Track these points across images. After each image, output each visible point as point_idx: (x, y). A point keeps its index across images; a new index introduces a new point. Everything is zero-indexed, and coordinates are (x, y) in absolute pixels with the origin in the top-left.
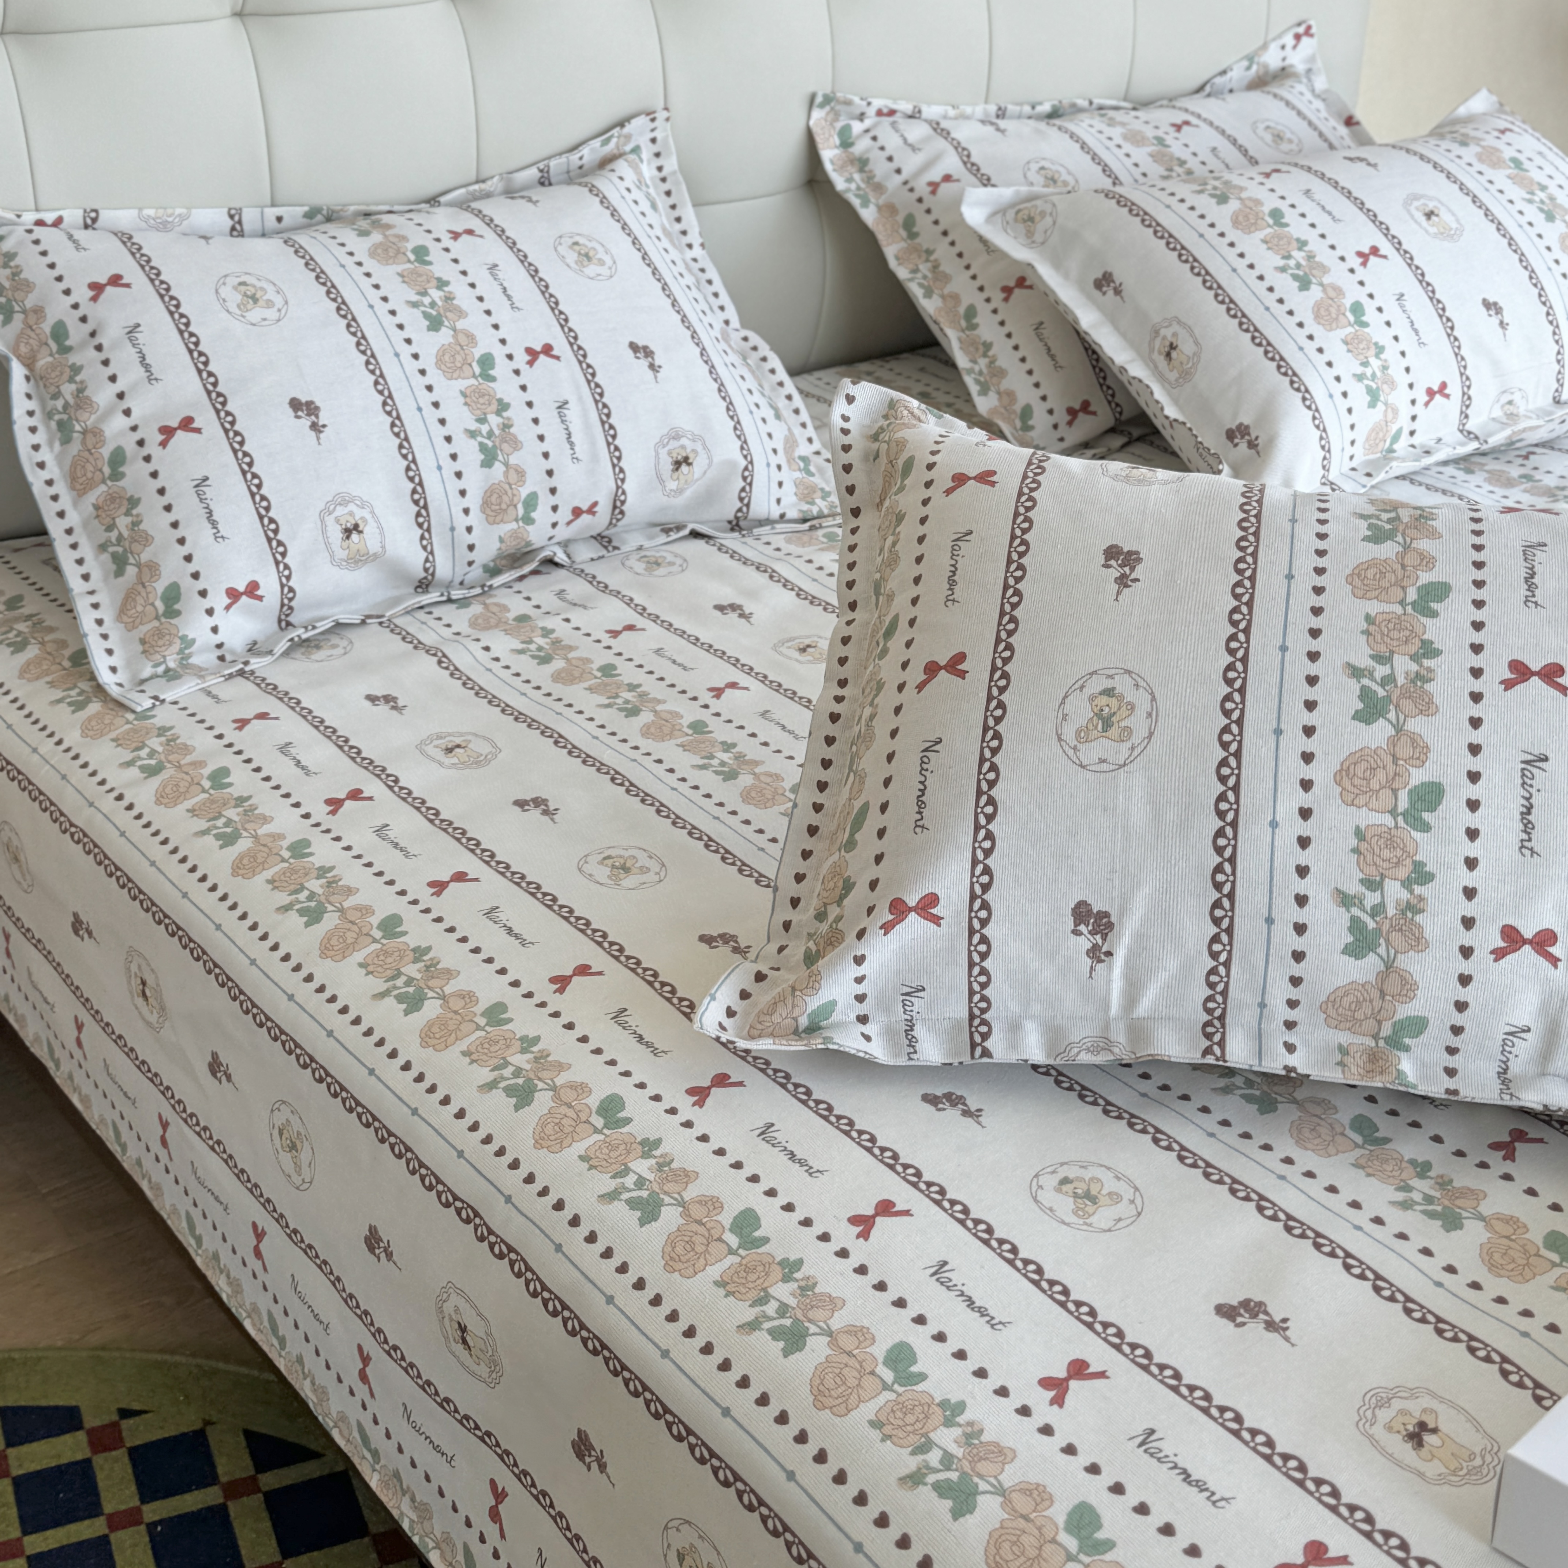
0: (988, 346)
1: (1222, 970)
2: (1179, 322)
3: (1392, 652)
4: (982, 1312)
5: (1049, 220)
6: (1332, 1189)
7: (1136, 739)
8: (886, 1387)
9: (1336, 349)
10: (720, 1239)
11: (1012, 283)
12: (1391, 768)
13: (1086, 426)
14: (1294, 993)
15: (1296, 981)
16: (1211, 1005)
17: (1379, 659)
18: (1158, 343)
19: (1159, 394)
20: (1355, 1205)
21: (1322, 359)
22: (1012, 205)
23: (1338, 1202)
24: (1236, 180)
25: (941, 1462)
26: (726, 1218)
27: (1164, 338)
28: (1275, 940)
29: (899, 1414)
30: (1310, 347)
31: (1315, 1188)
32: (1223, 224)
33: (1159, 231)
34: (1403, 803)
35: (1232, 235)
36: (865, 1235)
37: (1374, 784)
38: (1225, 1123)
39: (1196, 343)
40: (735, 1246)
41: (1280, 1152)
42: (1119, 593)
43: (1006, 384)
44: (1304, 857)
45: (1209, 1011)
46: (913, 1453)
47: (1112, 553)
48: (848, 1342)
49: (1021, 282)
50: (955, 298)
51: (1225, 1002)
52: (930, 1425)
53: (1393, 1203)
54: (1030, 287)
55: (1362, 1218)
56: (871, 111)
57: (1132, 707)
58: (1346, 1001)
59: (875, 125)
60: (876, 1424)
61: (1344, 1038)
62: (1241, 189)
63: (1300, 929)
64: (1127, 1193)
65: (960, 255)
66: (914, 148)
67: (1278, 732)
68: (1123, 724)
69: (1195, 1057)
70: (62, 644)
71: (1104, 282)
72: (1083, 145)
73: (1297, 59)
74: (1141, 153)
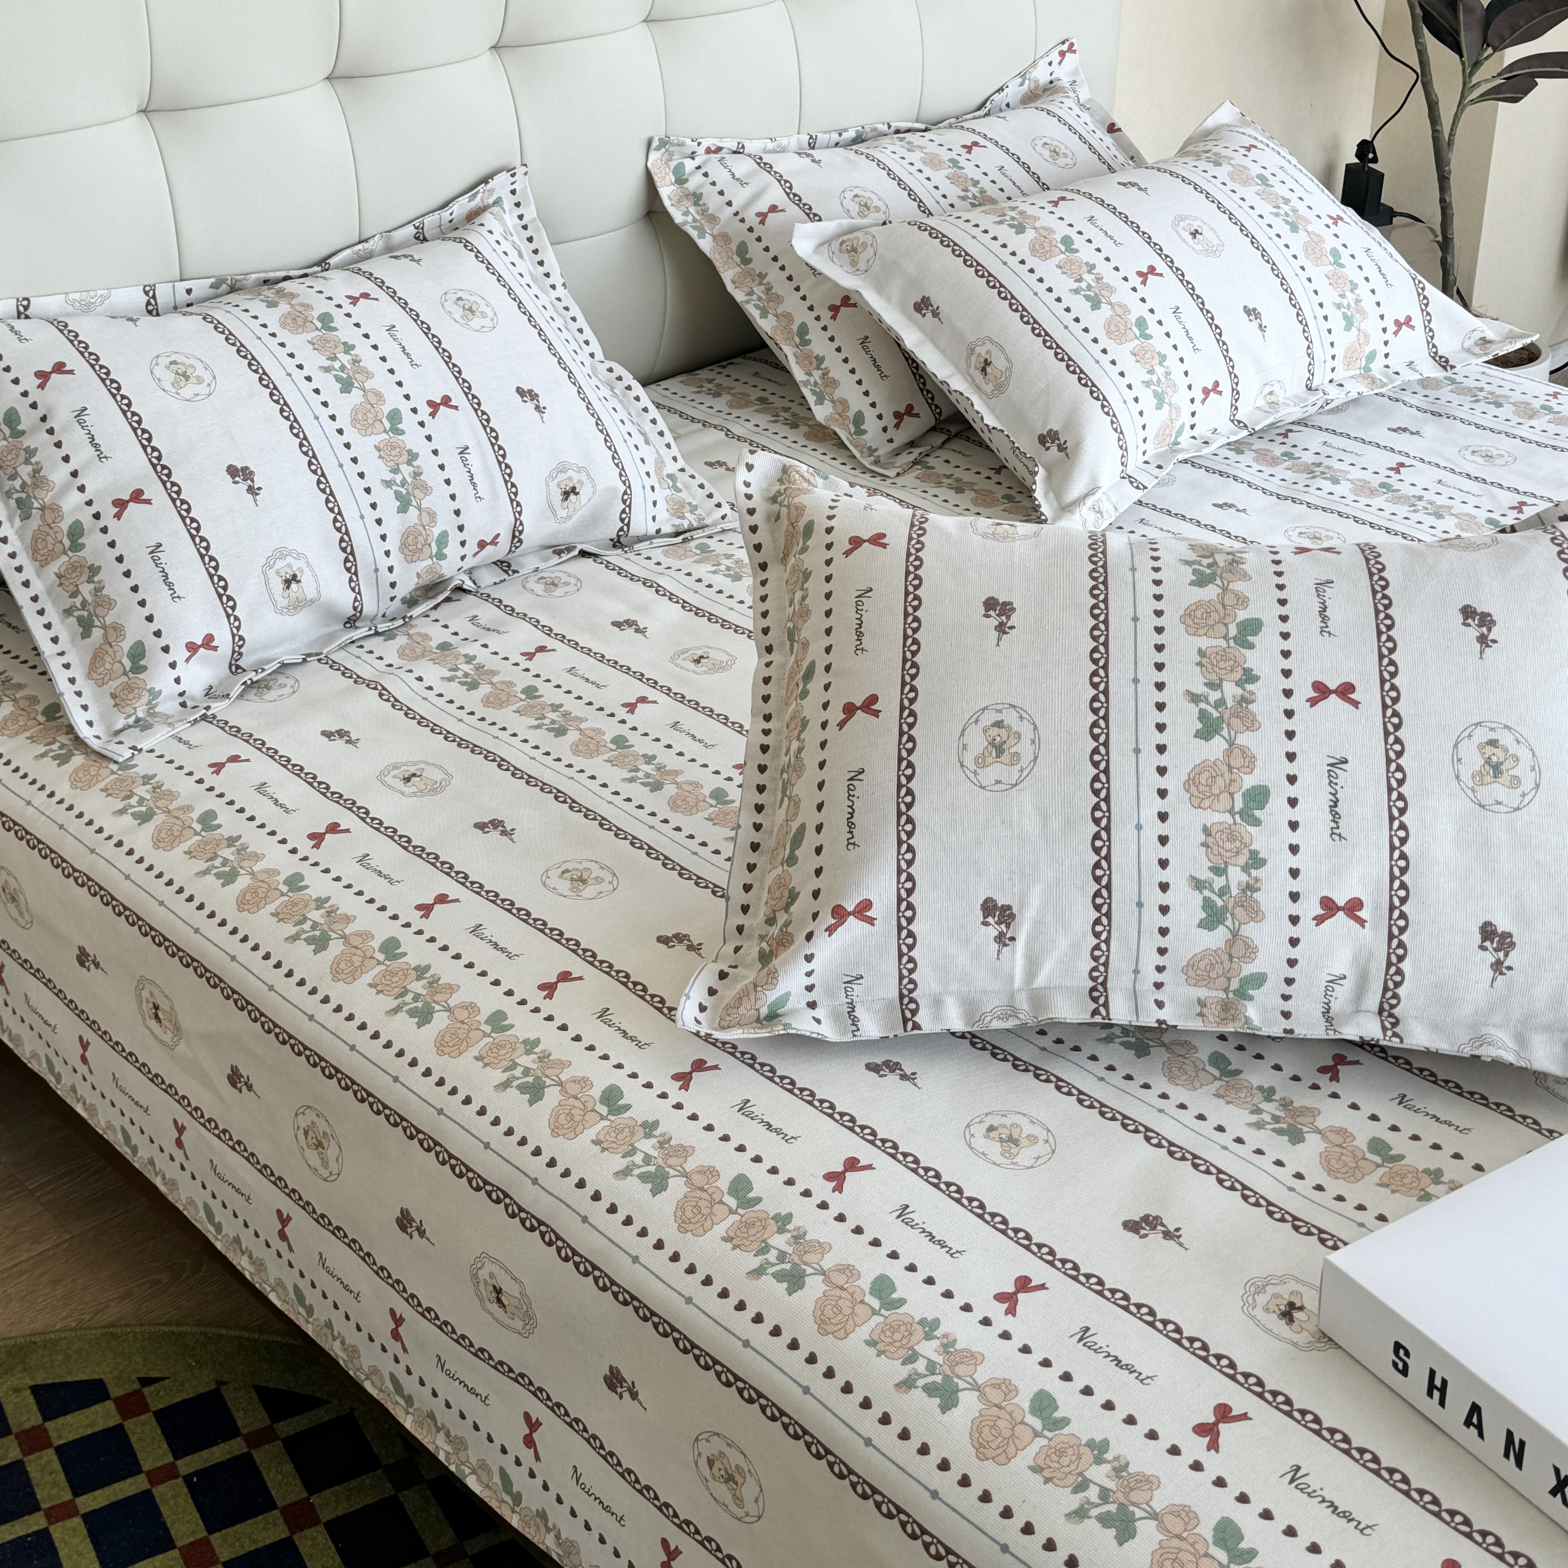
0: (820, 360)
1: (1104, 946)
2: (991, 341)
3: (1221, 680)
4: (942, 1244)
6: (1201, 1117)
7: (1024, 762)
8: (875, 1312)
9: (1126, 362)
10: (721, 1202)
11: (838, 303)
12: (1227, 776)
13: (911, 428)
14: (1161, 961)
15: (1162, 951)
16: (1095, 974)
17: (1211, 686)
18: (974, 359)
19: (979, 405)
20: (1220, 1129)
21: (1115, 370)
22: (838, 236)
23: (1206, 1128)
24: (1030, 211)
25: (927, 1368)
26: (724, 1184)
27: (979, 355)
28: (1145, 920)
29: (888, 1333)
30: (1105, 360)
31: (1189, 1117)
32: (1024, 252)
33: (968, 260)
34: (1239, 804)
35: (1032, 262)
36: (839, 1188)
37: (1215, 790)
38: (1111, 1068)
40: (734, 1207)
41: (1157, 1090)
42: (999, 639)
43: (838, 394)
44: (1164, 852)
45: (1094, 979)
46: (904, 1363)
47: (990, 605)
48: (839, 1279)
49: (846, 302)
50: (788, 317)
51: (1106, 971)
52: (914, 1340)
53: (1250, 1125)
54: (855, 305)
55: (1226, 1139)
56: (701, 150)
58: (1202, 965)
59: (705, 163)
60: (871, 1343)
61: (1202, 993)
62: (1035, 218)
63: (1164, 910)
64: (1042, 1135)
65: (790, 278)
66: (742, 182)
67: (1137, 751)
69: (1086, 1017)
70: (34, 700)
71: (923, 306)
72: (890, 172)
73: (1063, 73)
74: (940, 177)
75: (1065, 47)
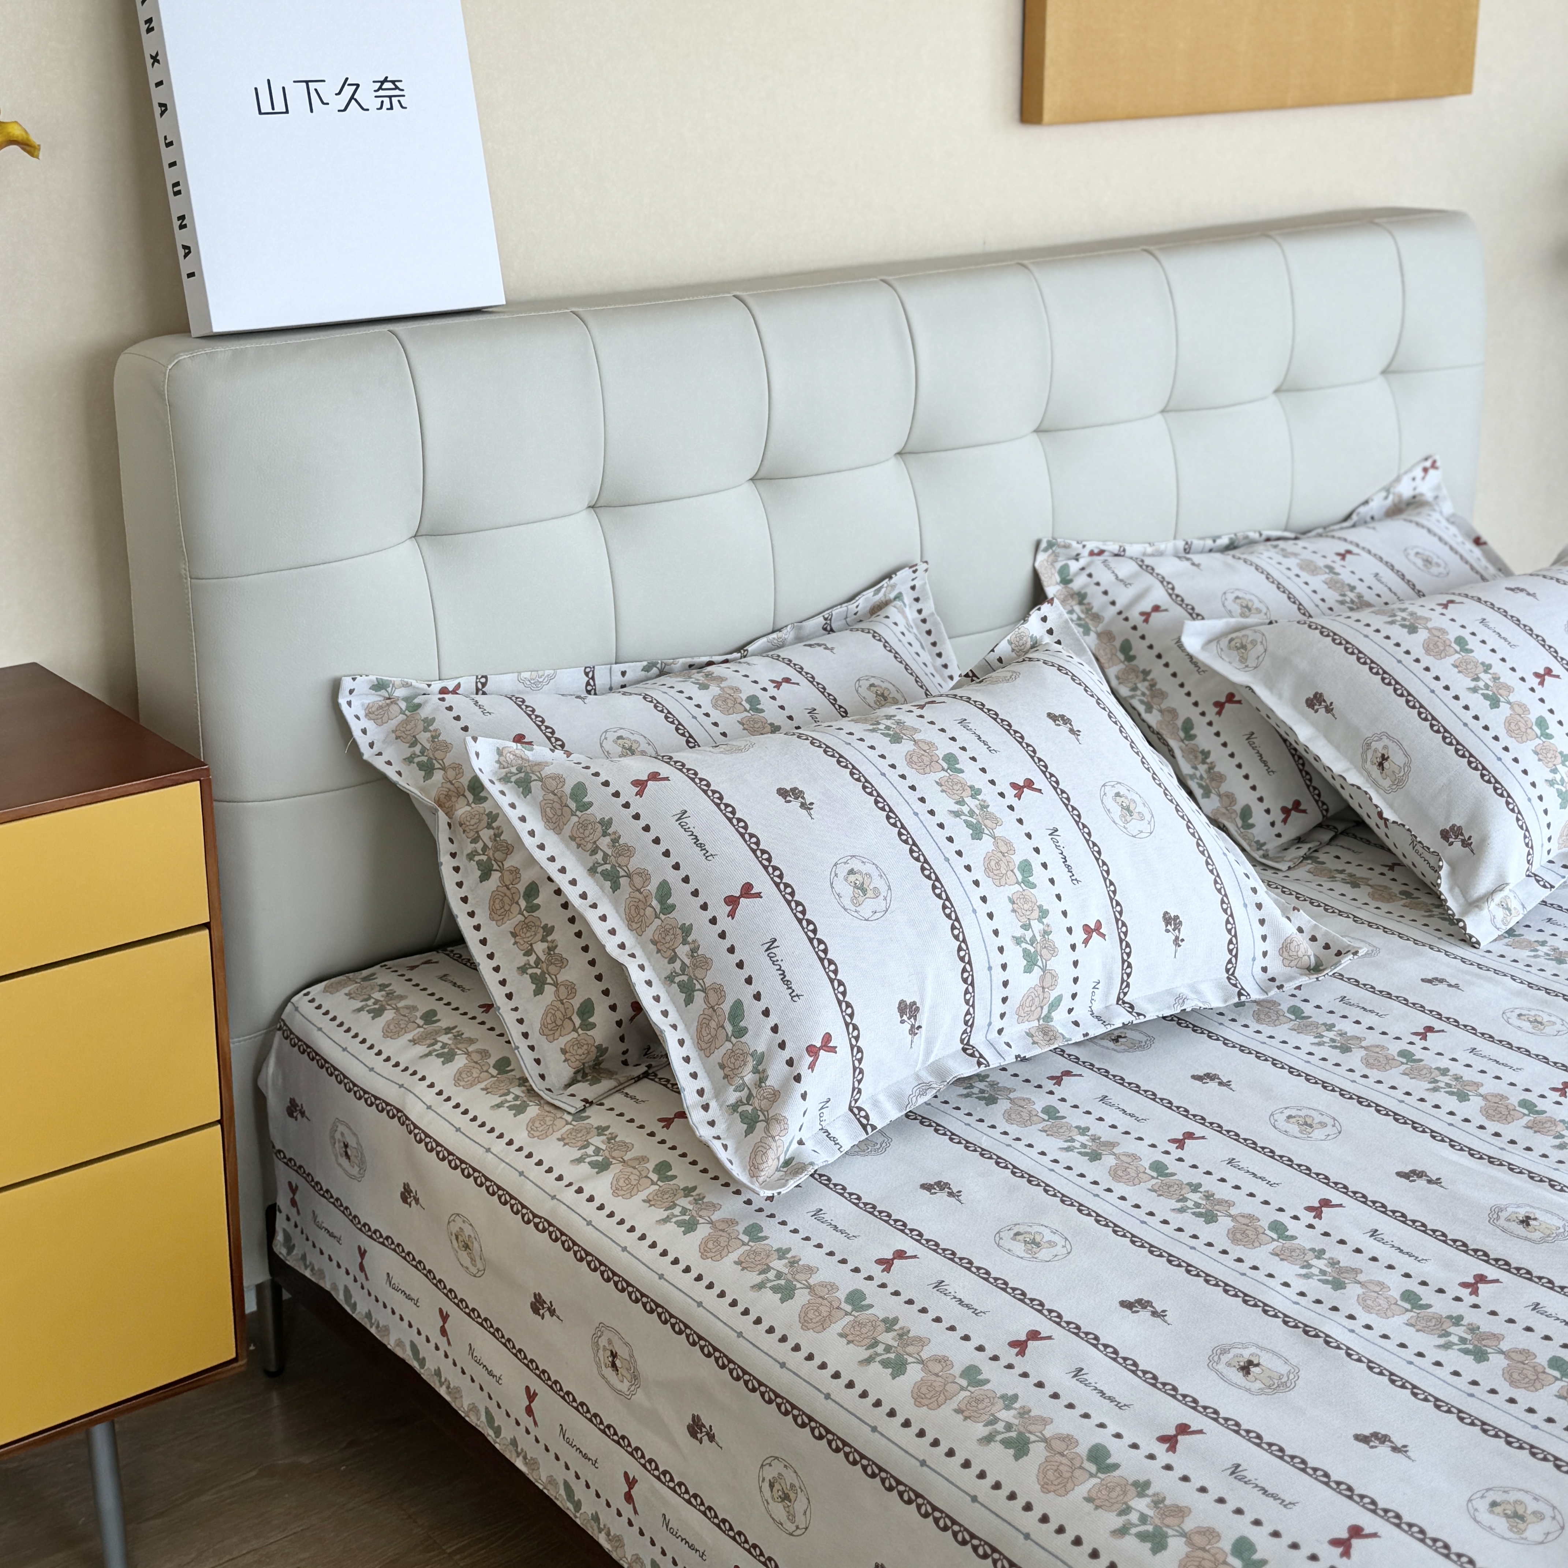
0: (1206, 754)
2: (1388, 737)
5: (1260, 648)
9: (1529, 760)
11: (1223, 700)
13: (1299, 823)
18: (1370, 754)
19: (1377, 799)
21: (1517, 769)
22: (1224, 634)
24: (1420, 612)
26: (1226, 1545)
27: (1376, 751)
30: (1507, 757)
32: (1418, 651)
33: (1362, 658)
35: (1426, 661)
36: (1346, 1555)
39: (1406, 755)
43: (1223, 786)
49: (1231, 698)
50: (1173, 712)
54: (1239, 702)
56: (1085, 552)
59: (1089, 564)
62: (1428, 620)
65: (1174, 675)
66: (1125, 583)
70: (485, 1054)
71: (1315, 701)
72: (1268, 576)
73: (1426, 488)
74: (1317, 582)
75: (1428, 464)
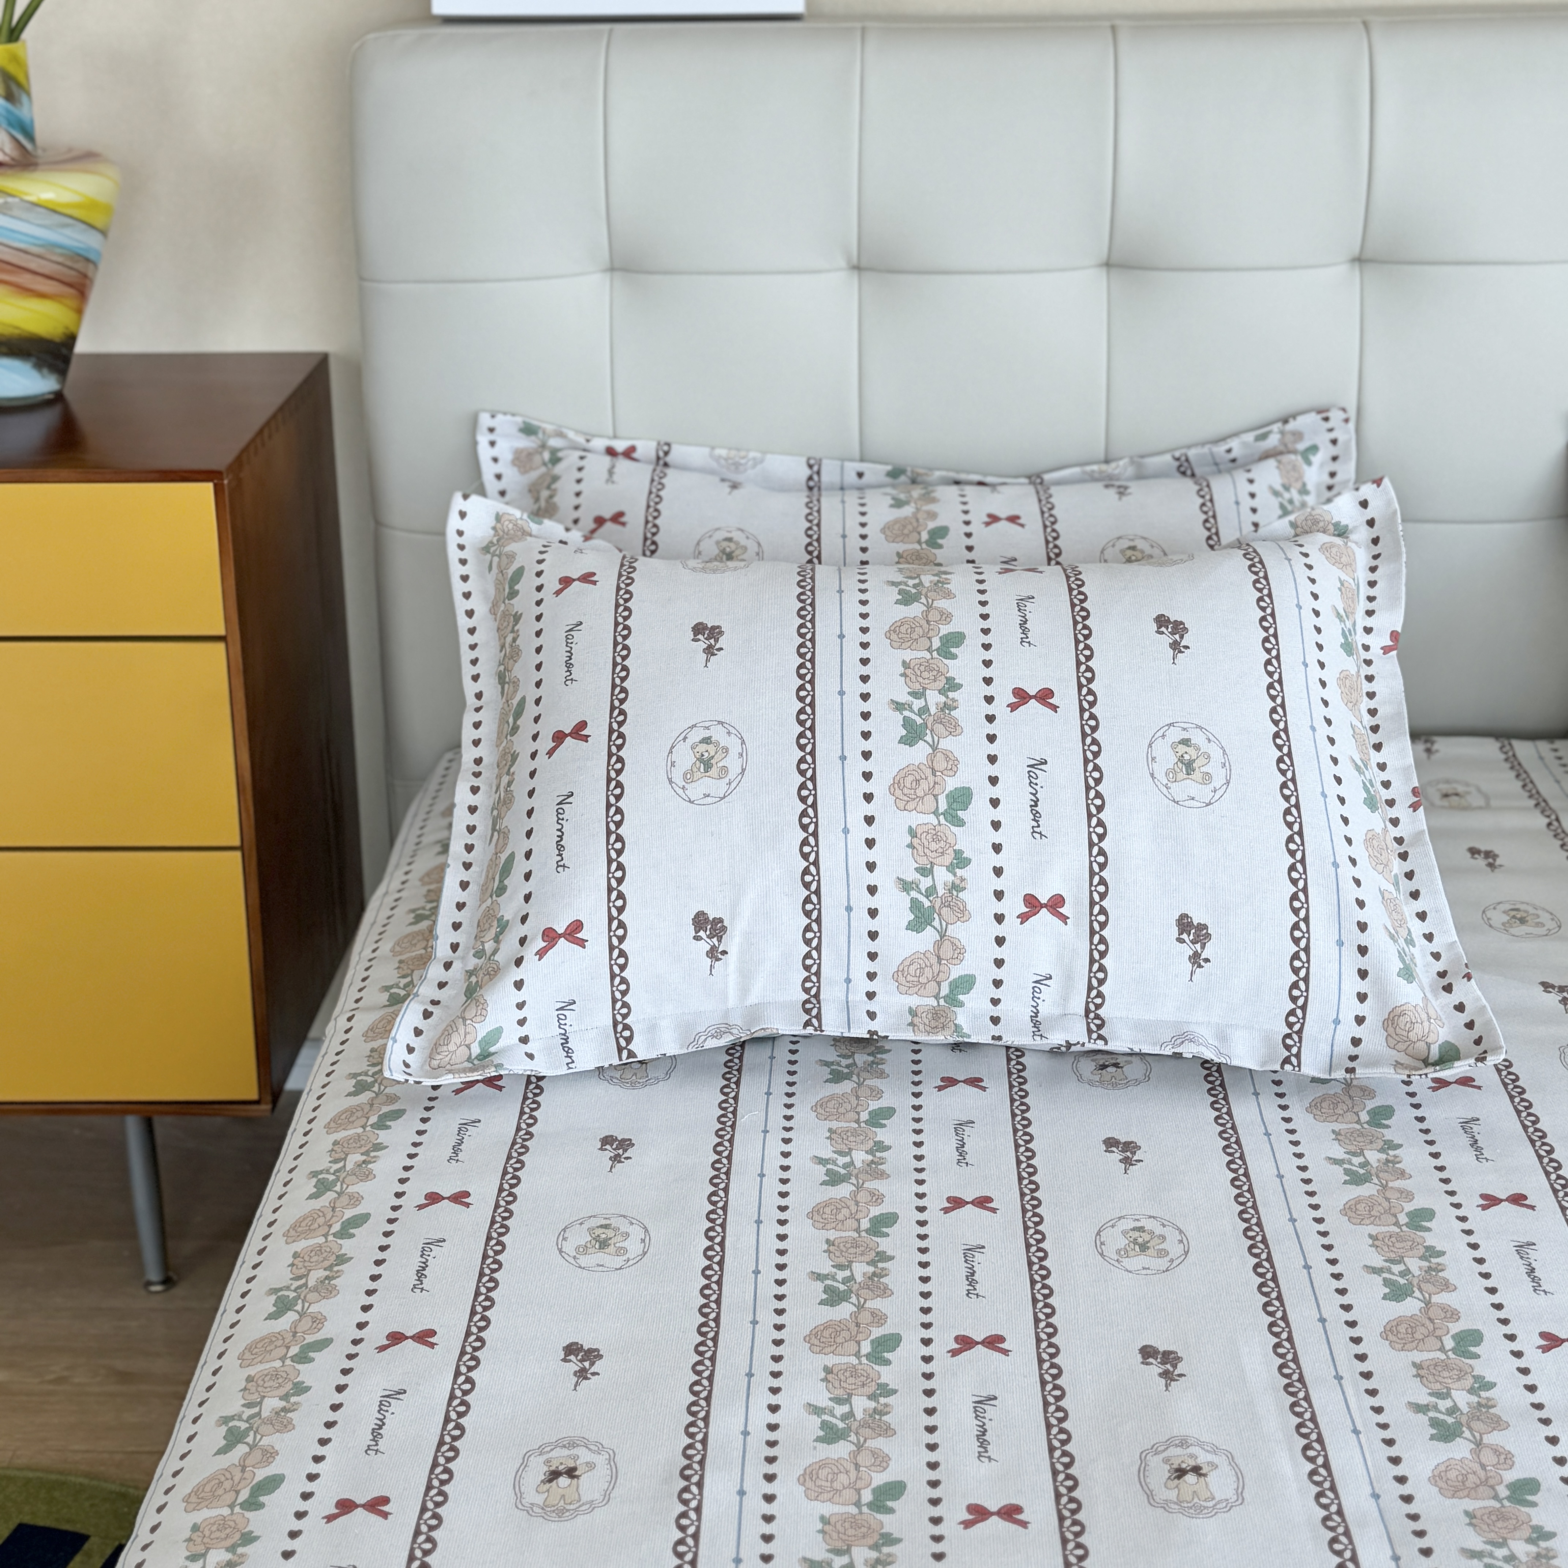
1: (815, 954)
3: (925, 689)
7: (732, 775)
12: (931, 778)
14: (872, 967)
15: (873, 956)
16: (808, 985)
17: (915, 694)
28: (854, 923)
34: (943, 806)
37: (920, 793)
42: (707, 660)
44: (871, 855)
45: (807, 991)
47: (699, 629)
51: (818, 981)
57: (726, 750)
58: (912, 969)
61: (912, 1001)
63: (873, 913)
68: (720, 764)
69: (797, 1030)
